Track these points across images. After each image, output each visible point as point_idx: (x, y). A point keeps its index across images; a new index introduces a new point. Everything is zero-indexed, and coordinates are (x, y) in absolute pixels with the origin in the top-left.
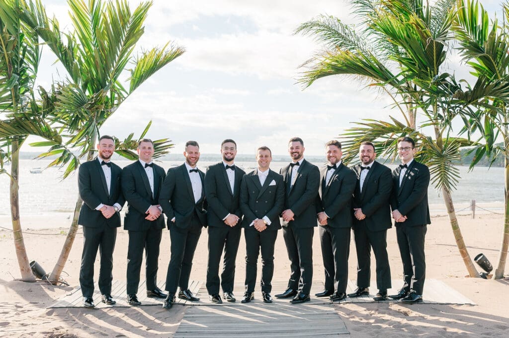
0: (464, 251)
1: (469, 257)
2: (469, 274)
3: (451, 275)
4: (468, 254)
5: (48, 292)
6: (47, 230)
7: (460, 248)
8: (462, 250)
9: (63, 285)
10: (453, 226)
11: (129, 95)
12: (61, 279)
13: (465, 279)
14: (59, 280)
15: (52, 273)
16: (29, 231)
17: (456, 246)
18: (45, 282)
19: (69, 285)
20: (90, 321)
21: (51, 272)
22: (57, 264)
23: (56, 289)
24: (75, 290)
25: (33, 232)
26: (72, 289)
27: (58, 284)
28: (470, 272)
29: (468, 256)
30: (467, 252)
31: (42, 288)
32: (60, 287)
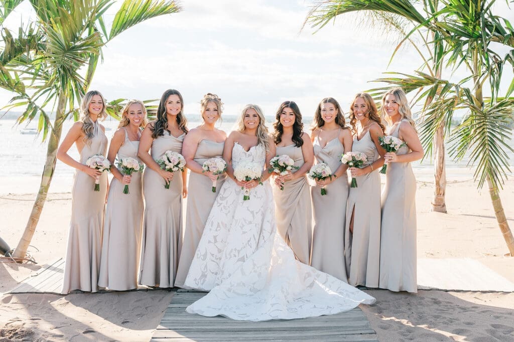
0: (505, 225)
1: (511, 232)
2: (509, 252)
3: (488, 253)
4: (509, 229)
5: (11, 271)
6: (31, 194)
7: (499, 222)
8: (502, 224)
9: (30, 262)
10: (492, 195)
11: (108, 41)
12: (28, 255)
13: (505, 257)
14: (25, 257)
15: (17, 249)
16: (11, 197)
17: (494, 218)
18: (9, 259)
19: (36, 263)
20: (56, 310)
21: (16, 247)
22: (22, 239)
23: (21, 268)
24: (42, 269)
25: (15, 198)
26: (39, 268)
27: (24, 262)
28: (510, 250)
29: (509, 232)
30: (508, 226)
31: (4, 267)
32: (26, 266)
